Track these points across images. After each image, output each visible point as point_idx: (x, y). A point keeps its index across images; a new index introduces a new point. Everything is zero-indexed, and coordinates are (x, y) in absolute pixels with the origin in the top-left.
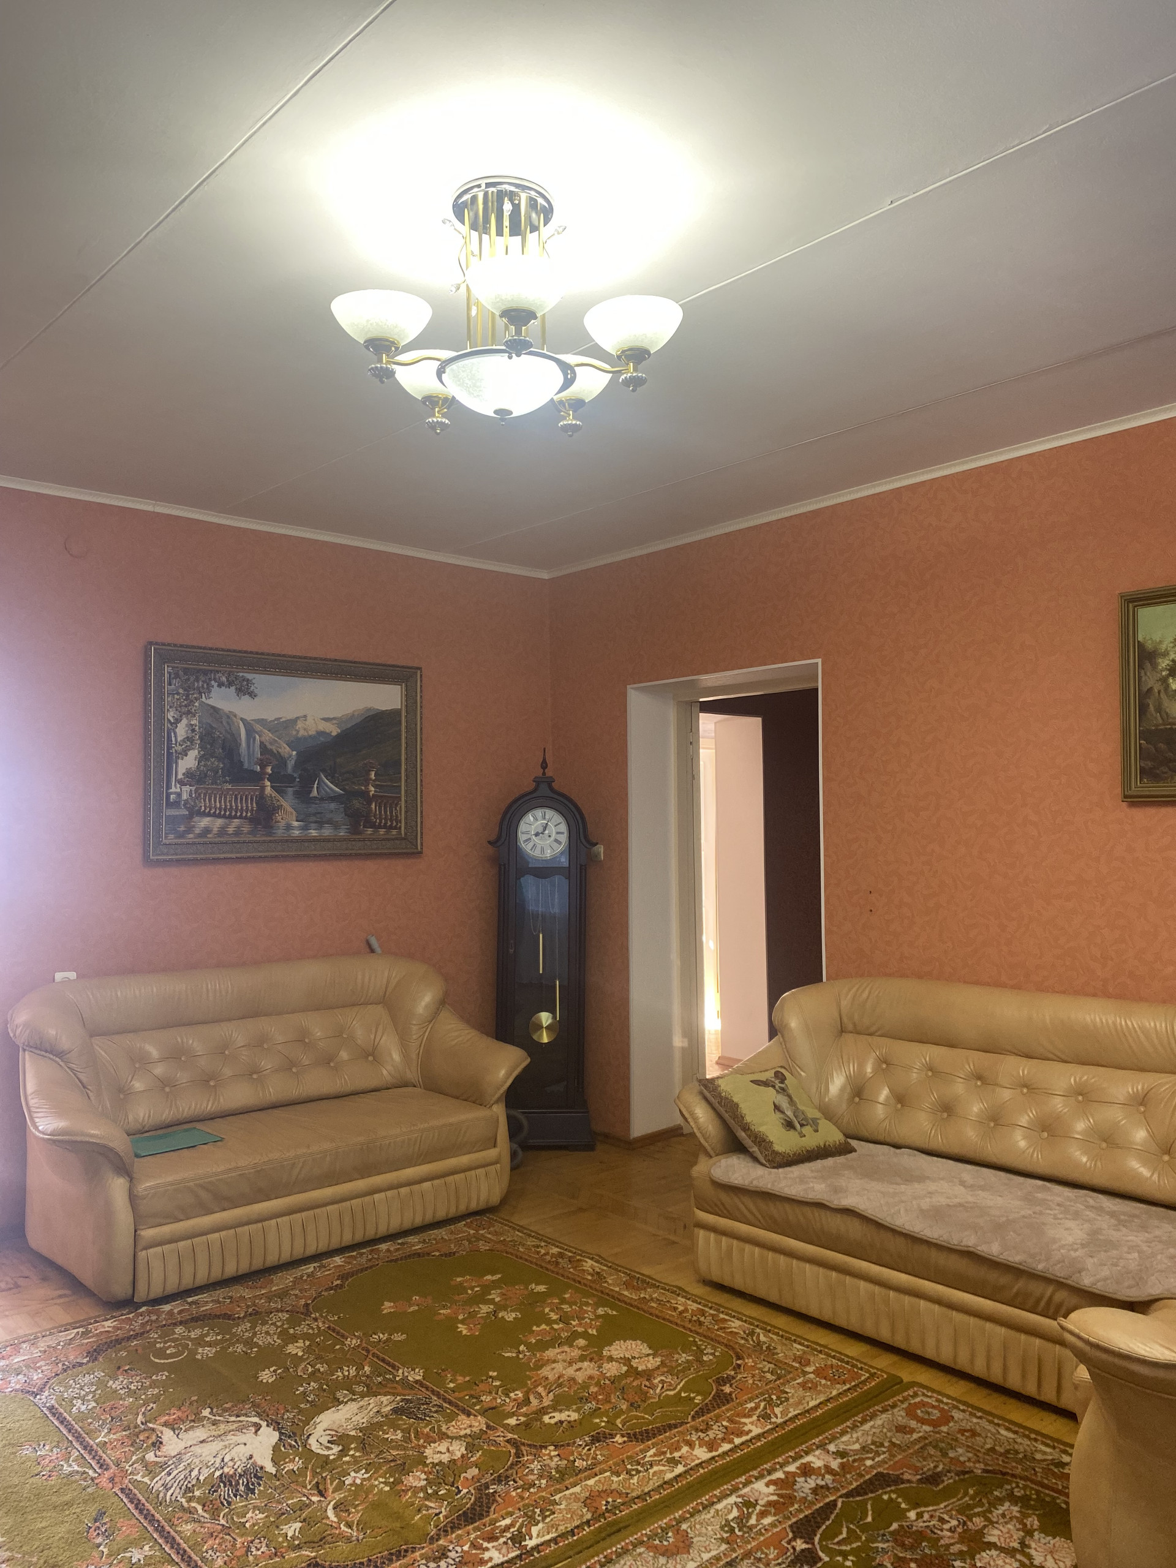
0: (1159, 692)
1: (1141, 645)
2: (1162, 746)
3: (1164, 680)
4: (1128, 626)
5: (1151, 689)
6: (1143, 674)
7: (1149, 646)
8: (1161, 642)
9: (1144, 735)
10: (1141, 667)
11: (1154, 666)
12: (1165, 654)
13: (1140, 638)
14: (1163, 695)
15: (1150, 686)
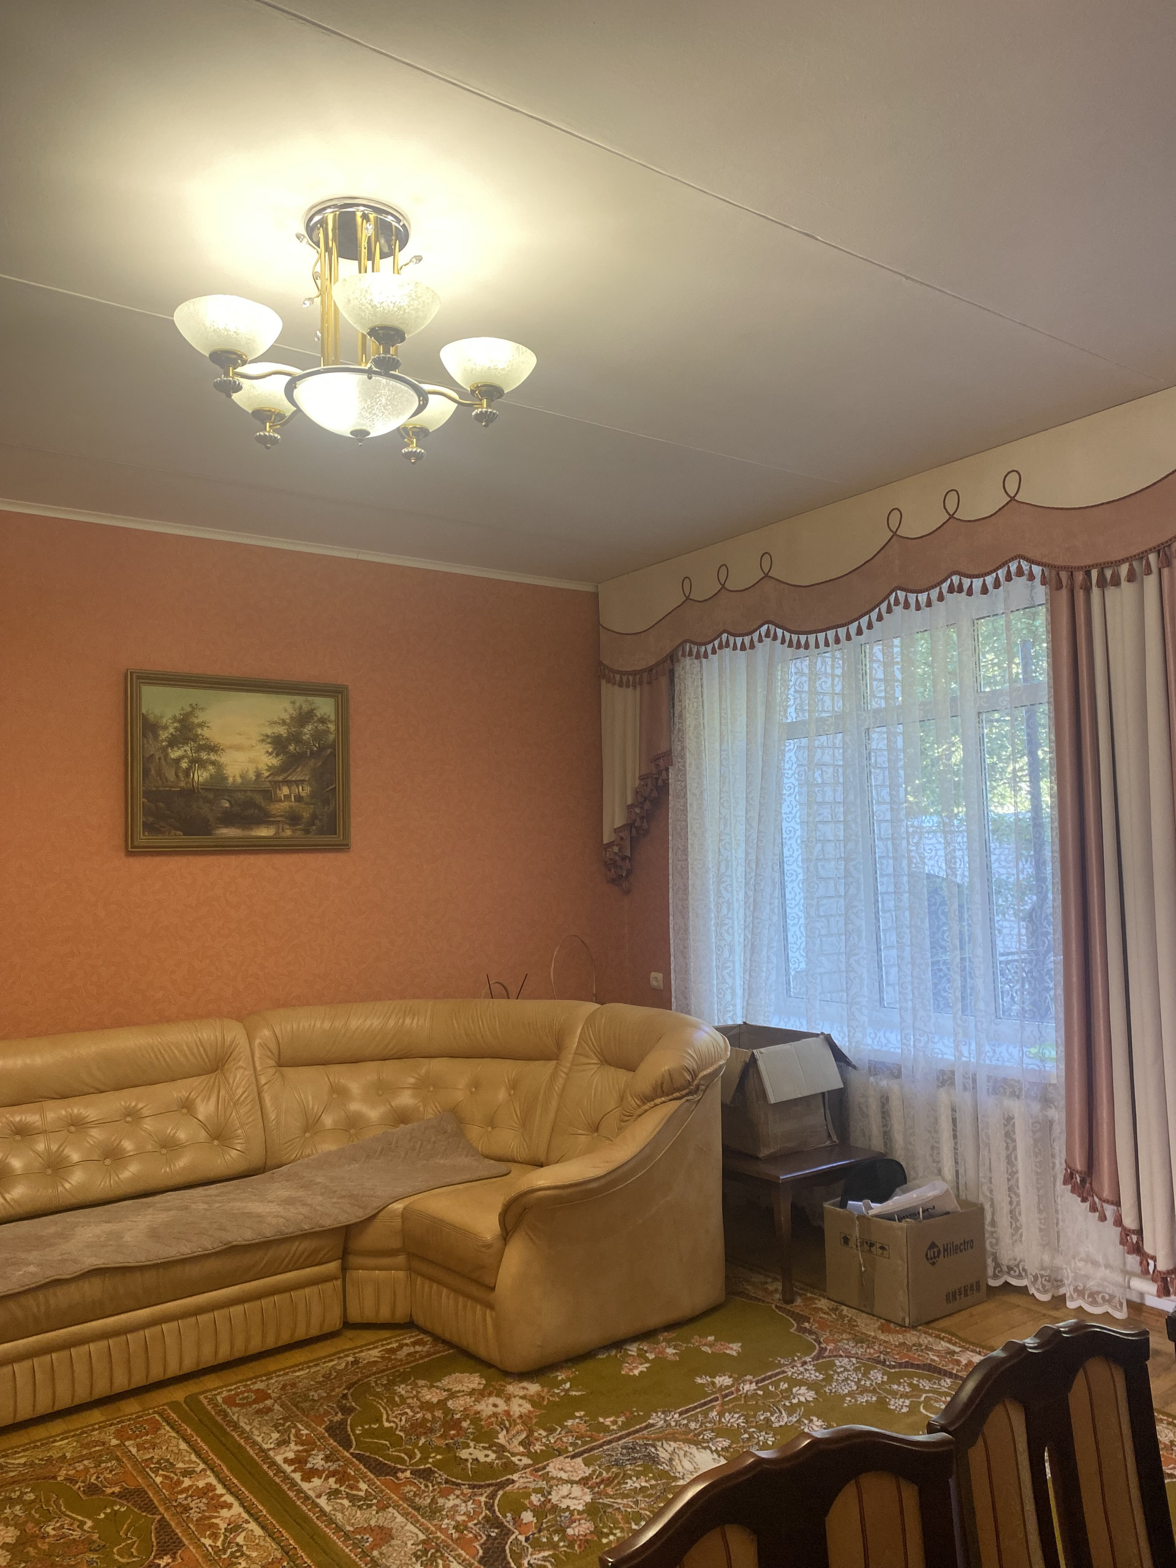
0: (160, 759)
1: (145, 718)
2: (161, 805)
3: (164, 750)
4: (130, 701)
5: (152, 756)
6: (145, 742)
7: (151, 717)
8: (161, 717)
9: (147, 794)
10: (144, 736)
11: (156, 736)
12: (165, 728)
13: (144, 711)
14: (163, 762)
15: (151, 753)
